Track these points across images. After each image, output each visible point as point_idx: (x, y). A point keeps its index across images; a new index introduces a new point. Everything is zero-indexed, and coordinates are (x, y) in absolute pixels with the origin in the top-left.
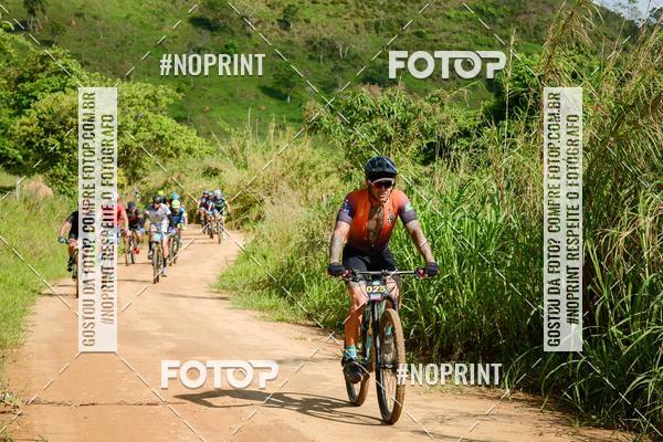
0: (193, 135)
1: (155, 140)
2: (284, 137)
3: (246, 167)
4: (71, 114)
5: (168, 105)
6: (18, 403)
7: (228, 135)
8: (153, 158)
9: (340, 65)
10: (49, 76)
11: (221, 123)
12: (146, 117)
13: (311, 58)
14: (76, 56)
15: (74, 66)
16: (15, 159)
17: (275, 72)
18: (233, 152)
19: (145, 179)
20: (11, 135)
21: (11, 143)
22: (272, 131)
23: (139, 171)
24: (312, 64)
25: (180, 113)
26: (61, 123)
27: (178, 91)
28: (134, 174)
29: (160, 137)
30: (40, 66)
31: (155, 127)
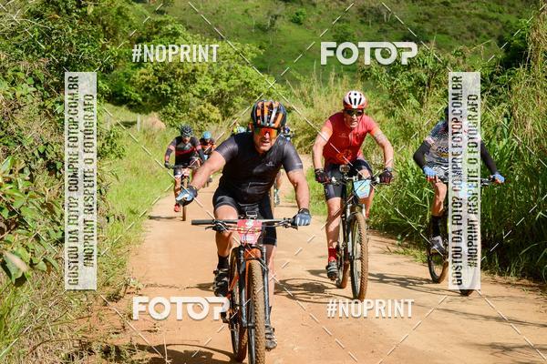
0: (272, 82)
1: (243, 86)
2: (341, 83)
3: (312, 106)
4: (179, 66)
5: (253, 59)
6: (140, 286)
7: (298, 82)
8: (241, 99)
9: (385, 28)
10: (161, 37)
11: (294, 73)
12: (236, 68)
13: (362, 22)
14: (182, 22)
15: (180, 29)
16: (136, 101)
17: (334, 33)
18: (302, 95)
19: (235, 116)
20: (133, 82)
21: (133, 89)
22: (333, 79)
23: (231, 109)
24: (363, 27)
25: (262, 65)
26: (171, 73)
27: (260, 48)
28: (227, 112)
29: (247, 83)
30: (155, 30)
31: (243, 76)
